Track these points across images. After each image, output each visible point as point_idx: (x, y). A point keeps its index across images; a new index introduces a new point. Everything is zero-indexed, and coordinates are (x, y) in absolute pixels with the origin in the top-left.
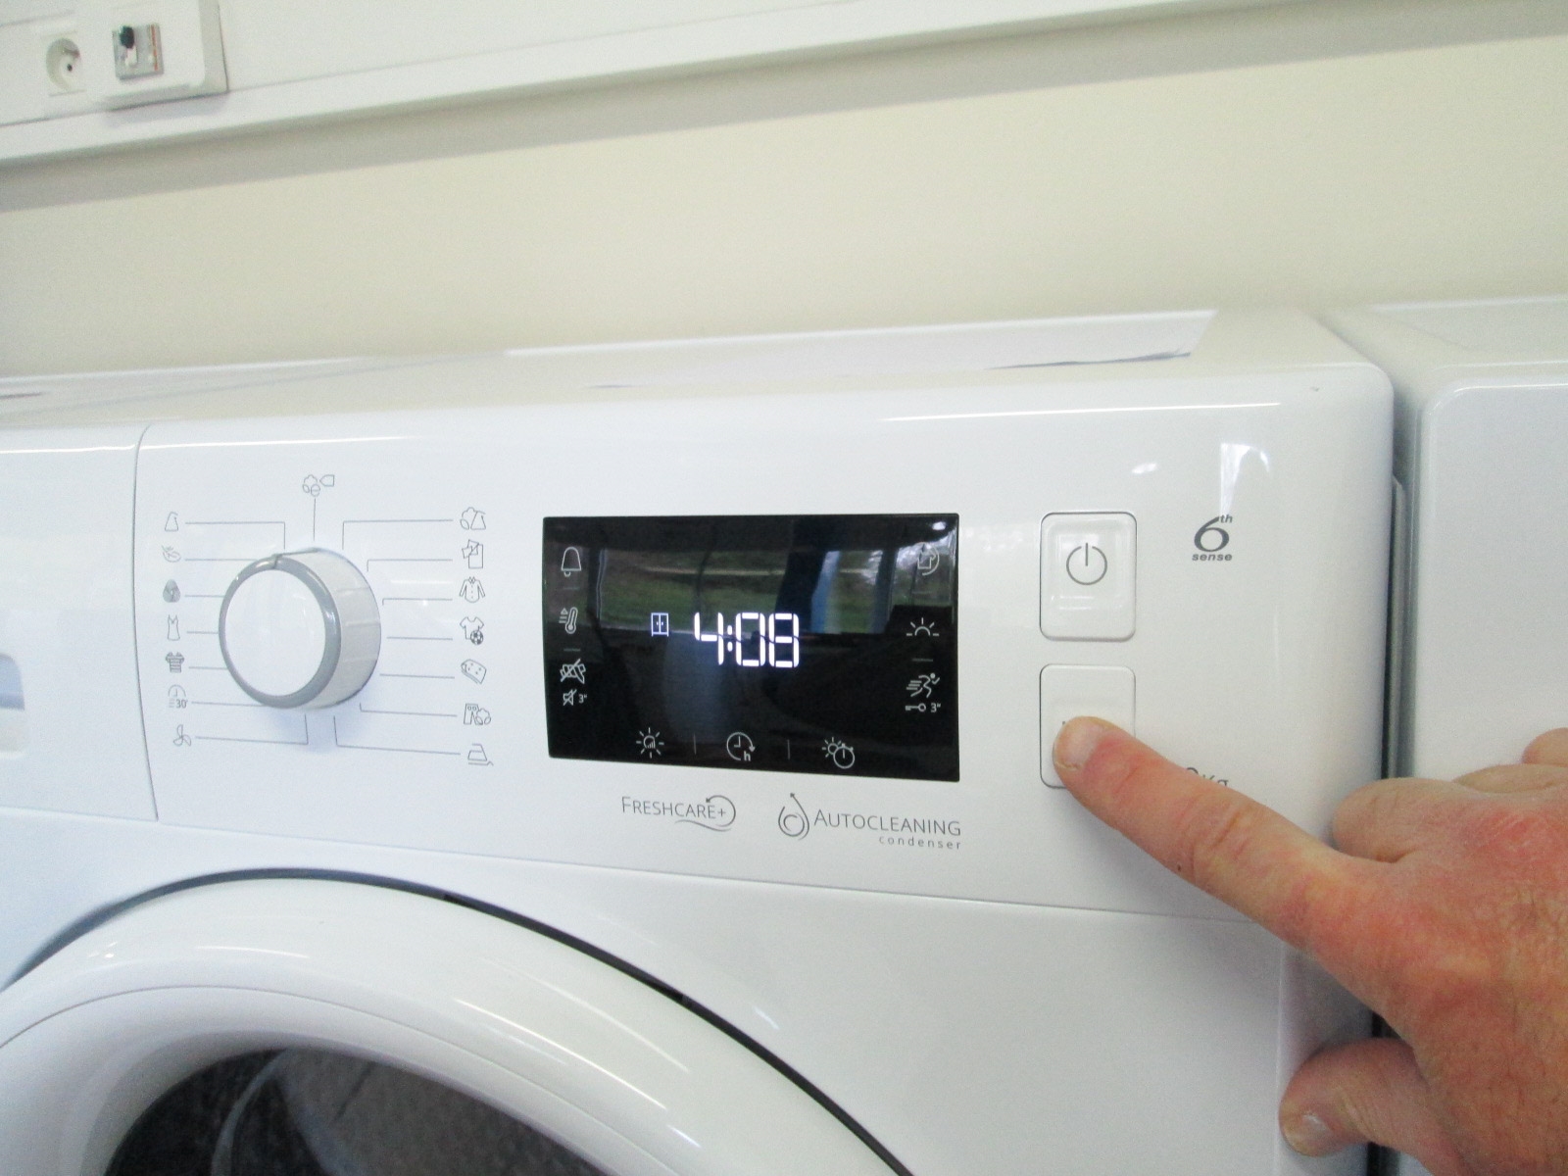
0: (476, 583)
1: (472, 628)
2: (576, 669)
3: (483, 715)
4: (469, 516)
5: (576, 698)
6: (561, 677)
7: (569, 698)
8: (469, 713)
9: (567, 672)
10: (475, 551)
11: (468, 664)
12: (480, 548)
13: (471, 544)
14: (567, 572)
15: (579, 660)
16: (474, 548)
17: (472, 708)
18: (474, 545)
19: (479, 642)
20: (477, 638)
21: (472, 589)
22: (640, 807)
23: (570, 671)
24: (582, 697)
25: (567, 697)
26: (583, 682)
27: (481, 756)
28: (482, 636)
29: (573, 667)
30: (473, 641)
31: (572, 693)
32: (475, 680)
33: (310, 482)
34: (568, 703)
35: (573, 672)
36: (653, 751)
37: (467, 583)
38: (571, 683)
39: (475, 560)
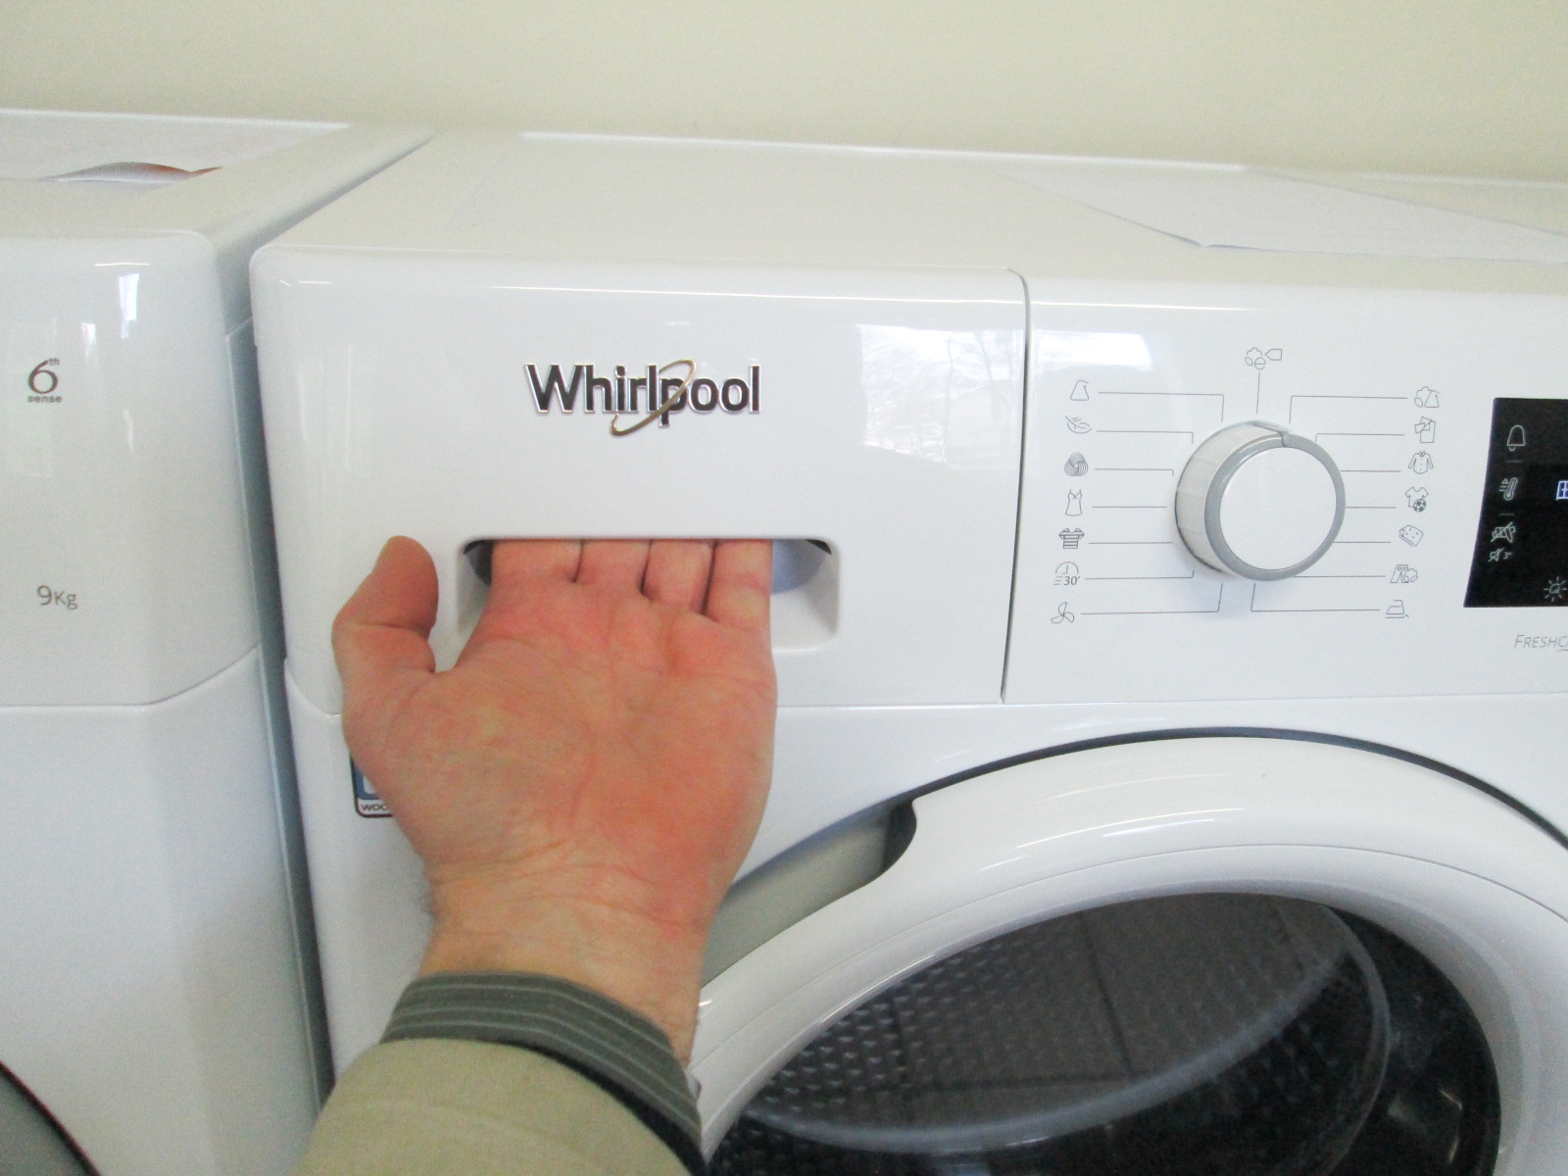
0: (1426, 457)
1: (1416, 497)
2: (1507, 530)
3: (1411, 574)
4: (1424, 395)
5: (1502, 554)
6: (1492, 538)
7: (1495, 556)
8: (1398, 573)
9: (1498, 534)
10: (1427, 427)
11: (1407, 529)
12: (1432, 424)
13: (1424, 421)
14: (1512, 447)
15: (1511, 523)
16: (1426, 424)
17: (1402, 568)
18: (1427, 422)
19: (1421, 509)
20: (1420, 506)
21: (1421, 463)
22: (1531, 642)
23: (1500, 533)
24: (1508, 554)
25: (1493, 555)
26: (1511, 541)
27: (1400, 610)
28: (1425, 504)
29: (1505, 529)
30: (1416, 509)
31: (1499, 551)
32: (1411, 543)
33: (1254, 355)
34: (1494, 561)
35: (1504, 534)
36: (1556, 595)
37: (1418, 456)
38: (1502, 543)
39: (1427, 436)
